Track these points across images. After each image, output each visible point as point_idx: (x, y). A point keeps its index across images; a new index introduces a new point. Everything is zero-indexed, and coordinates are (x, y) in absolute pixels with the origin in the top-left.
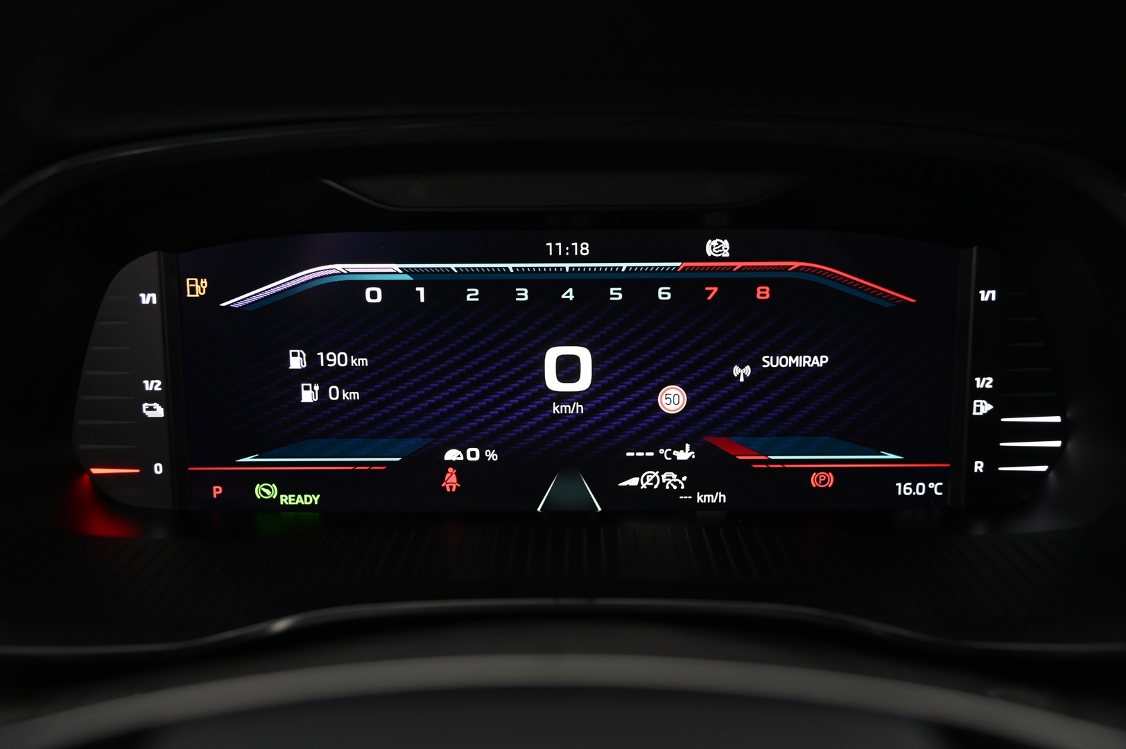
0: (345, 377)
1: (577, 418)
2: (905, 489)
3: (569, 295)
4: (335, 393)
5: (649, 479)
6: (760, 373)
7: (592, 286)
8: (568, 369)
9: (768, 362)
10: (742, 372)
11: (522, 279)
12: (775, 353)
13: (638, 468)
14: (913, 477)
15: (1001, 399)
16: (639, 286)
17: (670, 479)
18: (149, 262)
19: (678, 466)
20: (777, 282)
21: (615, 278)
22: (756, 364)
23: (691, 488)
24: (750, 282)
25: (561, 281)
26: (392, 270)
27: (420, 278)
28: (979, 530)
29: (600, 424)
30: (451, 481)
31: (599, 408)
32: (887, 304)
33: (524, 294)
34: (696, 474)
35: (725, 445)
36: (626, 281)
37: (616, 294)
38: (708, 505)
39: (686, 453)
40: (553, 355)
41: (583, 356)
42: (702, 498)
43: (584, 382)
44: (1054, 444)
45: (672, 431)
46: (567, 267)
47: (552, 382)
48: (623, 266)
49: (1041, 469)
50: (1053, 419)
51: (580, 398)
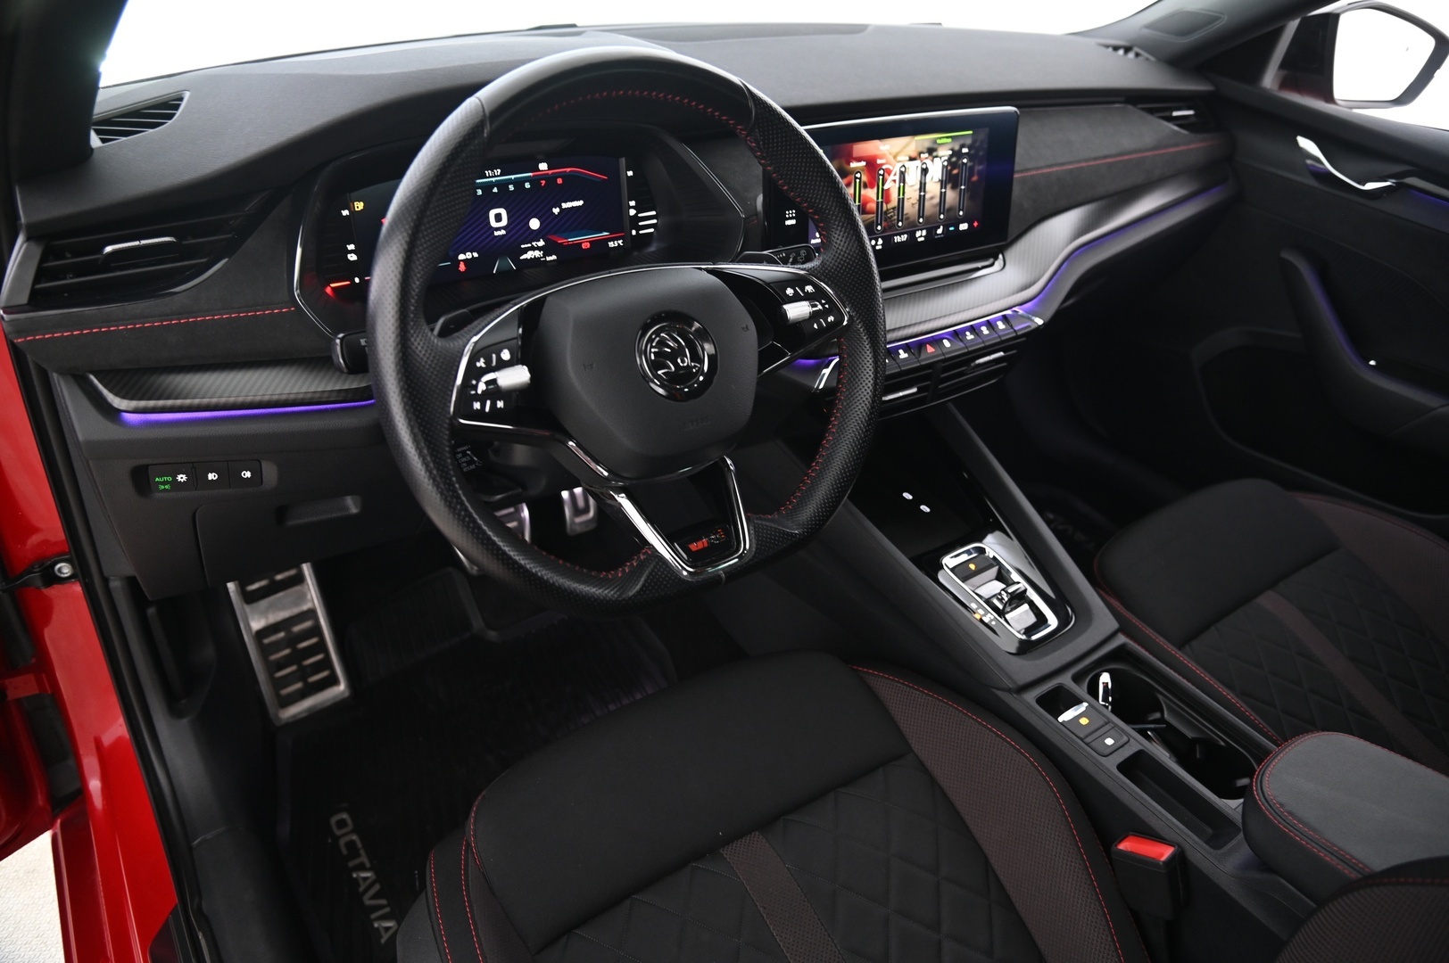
1: (502, 236)
2: (611, 244)
3: (495, 190)
5: (529, 255)
6: (562, 210)
7: (502, 186)
8: (498, 217)
9: (564, 206)
10: (556, 211)
11: (479, 186)
12: (565, 202)
13: (525, 251)
14: (613, 239)
15: (639, 209)
16: (519, 184)
17: (537, 254)
19: (539, 248)
20: (563, 176)
21: (510, 182)
22: (560, 207)
23: (544, 256)
24: (555, 177)
25: (492, 185)
28: (635, 253)
29: (511, 237)
30: (462, 267)
31: (512, 229)
32: (598, 180)
33: (479, 192)
34: (546, 250)
35: (555, 238)
36: (515, 182)
37: (511, 188)
38: (551, 261)
39: (541, 243)
40: (492, 213)
41: (503, 212)
42: (548, 259)
43: (504, 222)
44: (655, 221)
45: (536, 235)
46: (494, 179)
47: (493, 223)
48: (513, 177)
49: (652, 230)
50: (654, 213)
51: (504, 228)
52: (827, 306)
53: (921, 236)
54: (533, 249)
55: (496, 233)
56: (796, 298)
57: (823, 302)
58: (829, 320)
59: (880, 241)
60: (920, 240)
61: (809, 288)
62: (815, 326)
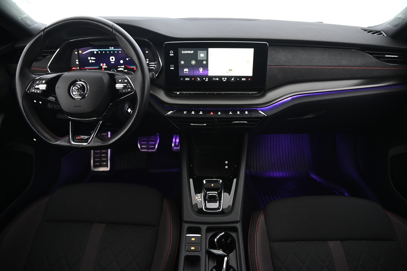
0: (94, 60)
1: (113, 63)
3: (112, 52)
4: (93, 61)
5: (120, 69)
7: (114, 51)
8: (112, 59)
10: (127, 59)
11: (108, 51)
15: (149, 61)
16: (118, 51)
17: (122, 69)
18: (76, 50)
19: (123, 68)
21: (116, 51)
22: (129, 58)
23: (124, 70)
25: (111, 51)
26: (97, 50)
27: (99, 51)
29: (116, 64)
33: (108, 52)
35: (127, 66)
36: (117, 51)
37: (116, 52)
38: (126, 71)
39: (123, 67)
40: (111, 58)
41: (114, 58)
42: (125, 71)
43: (114, 60)
44: (154, 65)
45: (122, 64)
46: (112, 50)
47: (111, 60)
48: (116, 49)
49: (153, 68)
50: (154, 63)
51: (114, 62)
52: (129, 86)
53: (224, 80)
54: (121, 68)
55: (112, 63)
56: (121, 83)
57: (129, 85)
58: (129, 90)
59: (207, 79)
60: (224, 81)
61: (126, 81)
62: (124, 91)
